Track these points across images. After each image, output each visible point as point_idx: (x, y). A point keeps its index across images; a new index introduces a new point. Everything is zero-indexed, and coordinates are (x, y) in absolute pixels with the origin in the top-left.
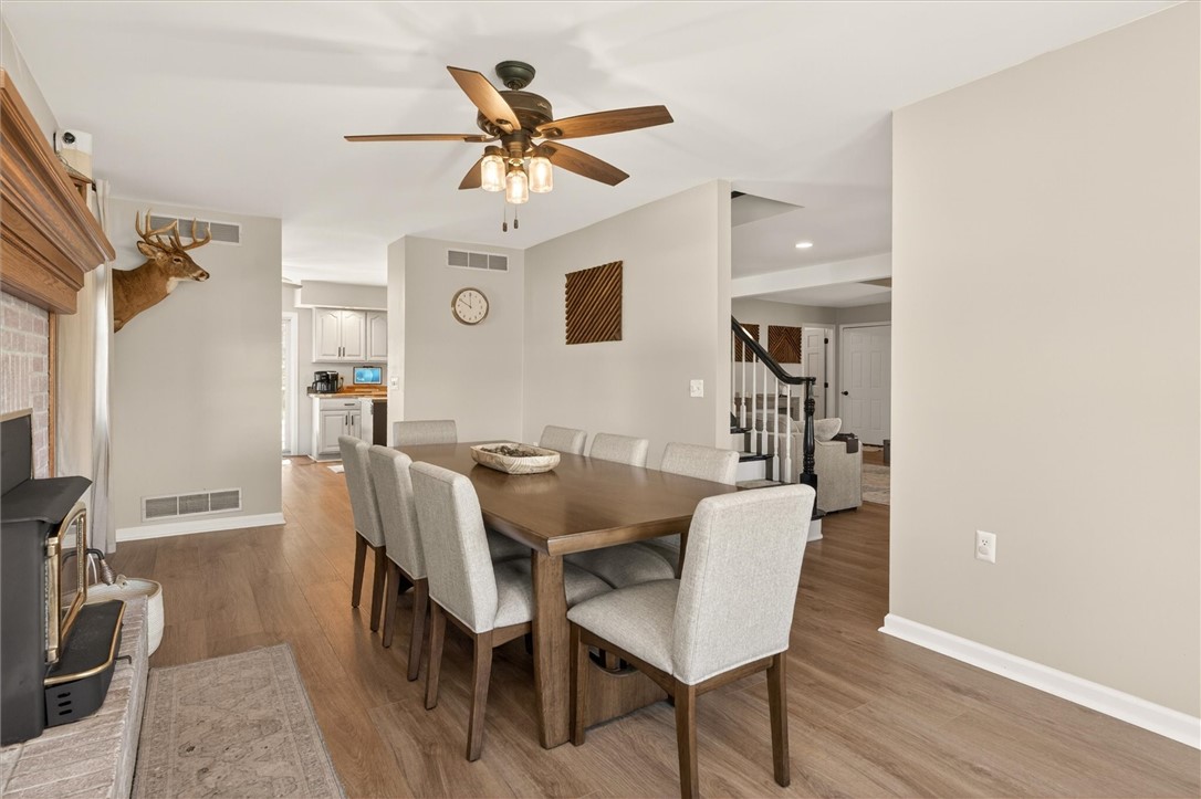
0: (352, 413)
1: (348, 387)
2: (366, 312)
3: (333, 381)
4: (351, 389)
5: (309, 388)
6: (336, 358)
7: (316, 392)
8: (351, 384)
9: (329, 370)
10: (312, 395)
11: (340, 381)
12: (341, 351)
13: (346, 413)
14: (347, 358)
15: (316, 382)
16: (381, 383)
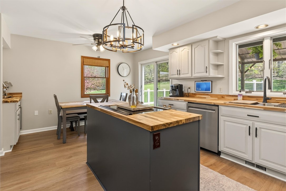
2: (191, 44)
4: (194, 95)
8: (193, 92)
12: (179, 72)
14: (182, 76)
16: (212, 92)
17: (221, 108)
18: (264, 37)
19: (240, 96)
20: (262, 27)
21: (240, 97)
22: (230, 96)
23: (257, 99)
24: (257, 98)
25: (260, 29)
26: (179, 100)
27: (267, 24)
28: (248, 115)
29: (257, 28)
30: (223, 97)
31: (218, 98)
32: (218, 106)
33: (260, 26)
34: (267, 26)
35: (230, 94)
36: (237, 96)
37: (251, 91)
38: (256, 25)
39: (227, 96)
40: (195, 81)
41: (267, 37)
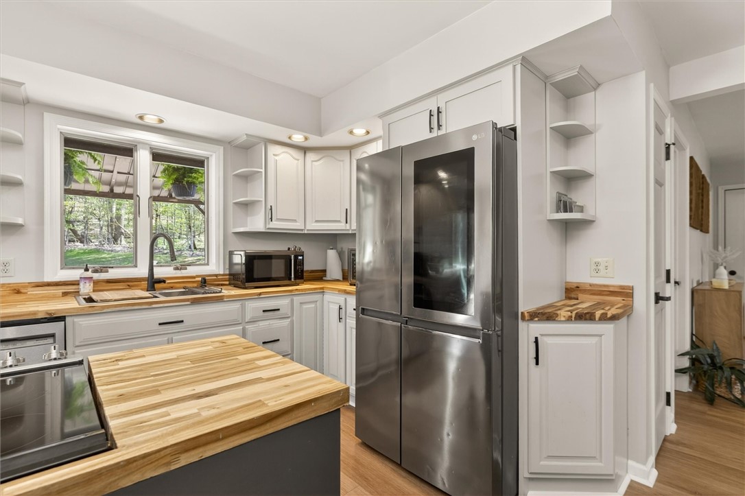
17: (74, 322)
18: (139, 143)
19: (87, 281)
20: (151, 120)
21: (88, 284)
22: (49, 284)
23: (129, 286)
24: (129, 284)
25: (147, 124)
27: (163, 117)
28: (160, 324)
29: (141, 118)
30: (18, 292)
32: (62, 319)
33: (148, 116)
34: (161, 121)
35: (47, 279)
36: (72, 284)
37: (107, 267)
38: (140, 112)
39: (38, 286)
41: (144, 144)
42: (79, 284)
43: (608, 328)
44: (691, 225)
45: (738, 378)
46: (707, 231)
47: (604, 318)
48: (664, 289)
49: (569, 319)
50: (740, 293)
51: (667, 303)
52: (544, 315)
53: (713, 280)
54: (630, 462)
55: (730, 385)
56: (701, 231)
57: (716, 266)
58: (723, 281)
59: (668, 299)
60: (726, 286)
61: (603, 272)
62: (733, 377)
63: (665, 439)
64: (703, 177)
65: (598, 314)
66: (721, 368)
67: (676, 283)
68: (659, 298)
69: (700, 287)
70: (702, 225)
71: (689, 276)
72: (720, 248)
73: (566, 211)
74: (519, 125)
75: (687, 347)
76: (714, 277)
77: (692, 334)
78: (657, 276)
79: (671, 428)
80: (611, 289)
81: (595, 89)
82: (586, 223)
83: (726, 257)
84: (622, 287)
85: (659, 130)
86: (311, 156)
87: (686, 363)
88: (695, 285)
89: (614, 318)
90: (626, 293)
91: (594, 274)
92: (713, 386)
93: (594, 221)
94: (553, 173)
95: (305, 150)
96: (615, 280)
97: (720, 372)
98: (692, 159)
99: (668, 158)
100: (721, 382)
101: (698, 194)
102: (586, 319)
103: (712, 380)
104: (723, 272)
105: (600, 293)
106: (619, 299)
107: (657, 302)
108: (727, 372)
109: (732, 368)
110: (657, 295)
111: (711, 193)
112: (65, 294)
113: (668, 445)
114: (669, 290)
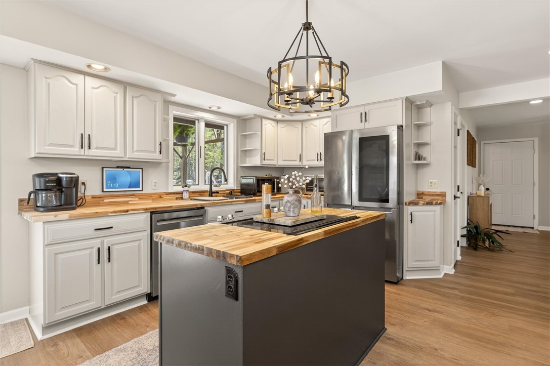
0: (108, 242)
1: (93, 197)
2: (125, 85)
3: (69, 188)
4: (97, 200)
5: (21, 201)
6: (75, 151)
7: (36, 208)
8: (98, 192)
9: (62, 170)
10: (28, 216)
11: (81, 188)
12: (86, 141)
13: (97, 243)
14: (94, 153)
15: (36, 191)
16: (142, 190)
17: (208, 210)
18: (199, 118)
20: (214, 108)
22: (171, 193)
26: (129, 213)
29: (210, 108)
30: (161, 197)
31: (152, 199)
32: (203, 208)
36: (182, 193)
38: (210, 105)
39: (167, 194)
40: (103, 168)
41: (202, 118)
42: (182, 194)
43: (438, 208)
44: (467, 164)
45: (488, 238)
46: (475, 167)
47: (436, 204)
48: (457, 194)
49: (424, 204)
50: (489, 197)
51: (458, 199)
52: (414, 203)
53: (478, 192)
54: (445, 266)
55: (484, 241)
56: (472, 166)
57: (479, 185)
58: (482, 192)
59: (459, 198)
60: (483, 195)
61: (433, 186)
62: (485, 237)
63: (457, 261)
64: (473, 138)
65: (434, 202)
66: (481, 234)
67: (461, 193)
68: (455, 197)
69: (472, 195)
70: (472, 164)
71: (467, 190)
72: (481, 175)
73: (419, 160)
74: (404, 125)
75: (466, 224)
76: (478, 190)
77: (468, 219)
78: (455, 188)
79: (459, 258)
80: (437, 193)
81: (430, 107)
82: (427, 165)
83: (483, 180)
84: (441, 192)
85: (455, 124)
86: (280, 125)
87: (465, 232)
88: (469, 194)
89: (440, 204)
90: (443, 195)
91: (429, 187)
92: (477, 242)
93: (429, 164)
94: (414, 143)
95: (277, 121)
96: (438, 190)
97: (480, 236)
98: (468, 131)
99: (458, 135)
100: (480, 240)
101: (471, 148)
102: (430, 205)
103: (476, 239)
104: (482, 189)
105: (433, 195)
106: (440, 197)
107: (455, 199)
108: (483, 235)
109: (485, 234)
110: (455, 196)
111: (477, 145)
112: (177, 199)
113: (458, 263)
114: (458, 194)
